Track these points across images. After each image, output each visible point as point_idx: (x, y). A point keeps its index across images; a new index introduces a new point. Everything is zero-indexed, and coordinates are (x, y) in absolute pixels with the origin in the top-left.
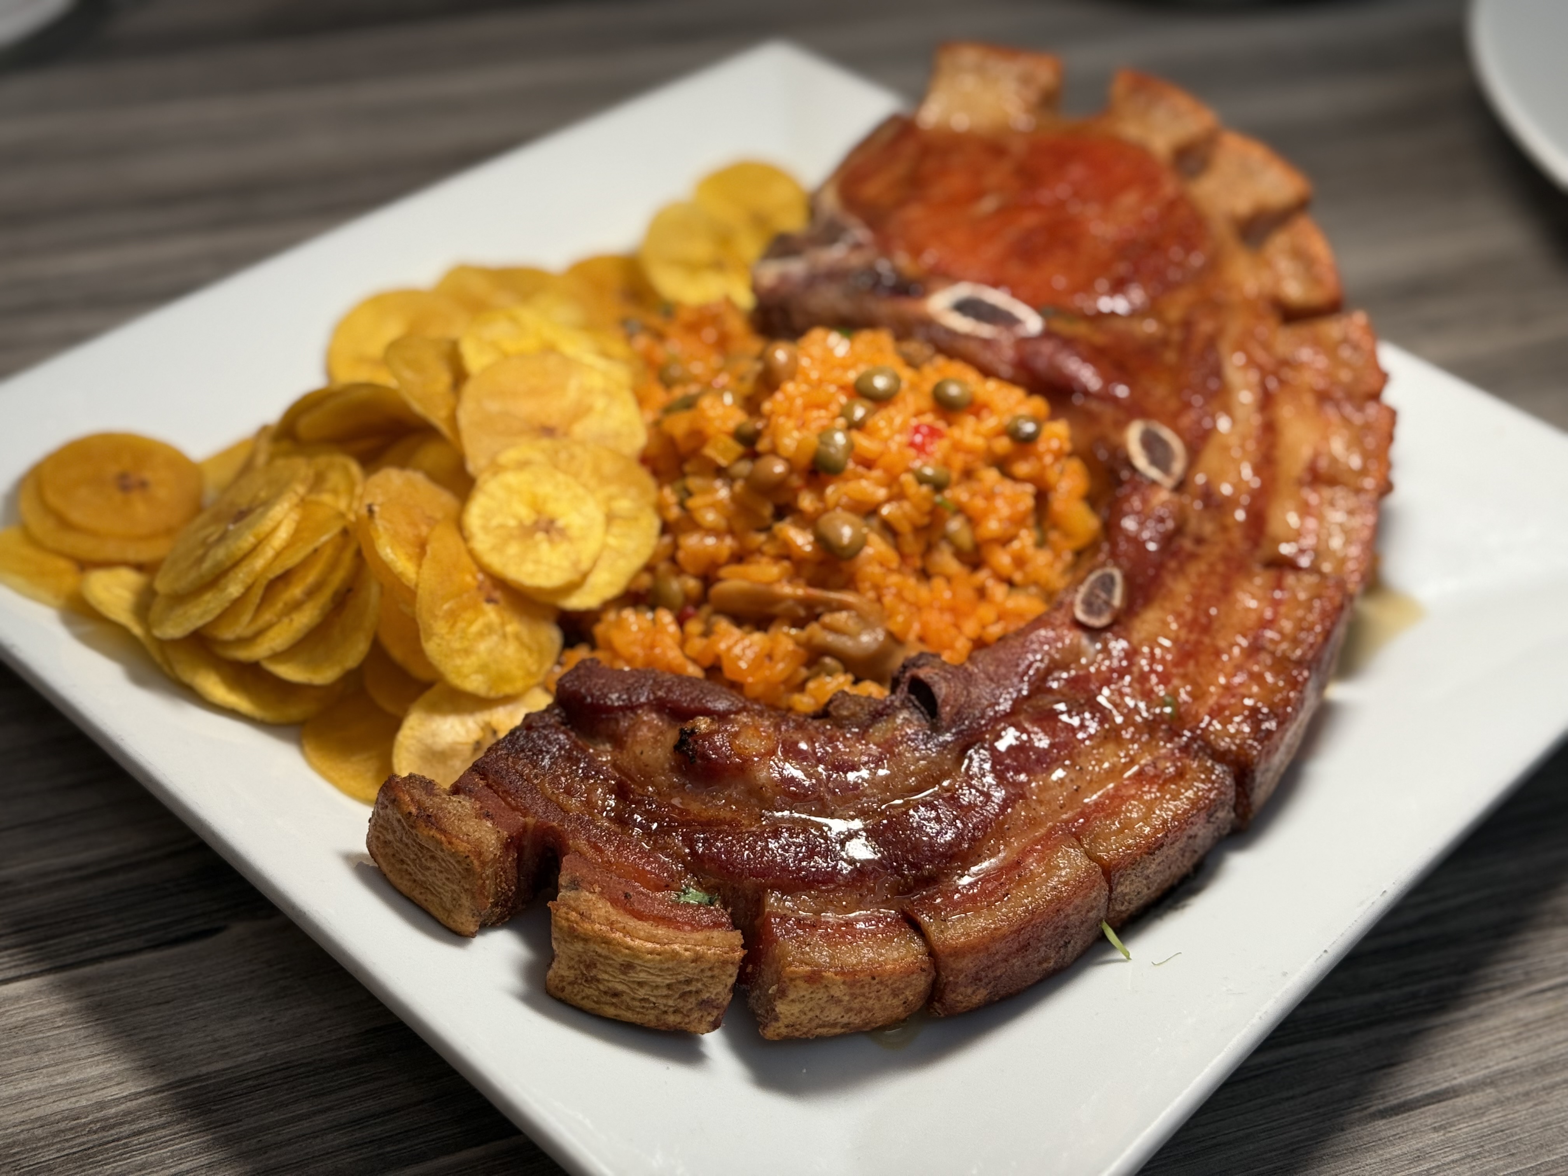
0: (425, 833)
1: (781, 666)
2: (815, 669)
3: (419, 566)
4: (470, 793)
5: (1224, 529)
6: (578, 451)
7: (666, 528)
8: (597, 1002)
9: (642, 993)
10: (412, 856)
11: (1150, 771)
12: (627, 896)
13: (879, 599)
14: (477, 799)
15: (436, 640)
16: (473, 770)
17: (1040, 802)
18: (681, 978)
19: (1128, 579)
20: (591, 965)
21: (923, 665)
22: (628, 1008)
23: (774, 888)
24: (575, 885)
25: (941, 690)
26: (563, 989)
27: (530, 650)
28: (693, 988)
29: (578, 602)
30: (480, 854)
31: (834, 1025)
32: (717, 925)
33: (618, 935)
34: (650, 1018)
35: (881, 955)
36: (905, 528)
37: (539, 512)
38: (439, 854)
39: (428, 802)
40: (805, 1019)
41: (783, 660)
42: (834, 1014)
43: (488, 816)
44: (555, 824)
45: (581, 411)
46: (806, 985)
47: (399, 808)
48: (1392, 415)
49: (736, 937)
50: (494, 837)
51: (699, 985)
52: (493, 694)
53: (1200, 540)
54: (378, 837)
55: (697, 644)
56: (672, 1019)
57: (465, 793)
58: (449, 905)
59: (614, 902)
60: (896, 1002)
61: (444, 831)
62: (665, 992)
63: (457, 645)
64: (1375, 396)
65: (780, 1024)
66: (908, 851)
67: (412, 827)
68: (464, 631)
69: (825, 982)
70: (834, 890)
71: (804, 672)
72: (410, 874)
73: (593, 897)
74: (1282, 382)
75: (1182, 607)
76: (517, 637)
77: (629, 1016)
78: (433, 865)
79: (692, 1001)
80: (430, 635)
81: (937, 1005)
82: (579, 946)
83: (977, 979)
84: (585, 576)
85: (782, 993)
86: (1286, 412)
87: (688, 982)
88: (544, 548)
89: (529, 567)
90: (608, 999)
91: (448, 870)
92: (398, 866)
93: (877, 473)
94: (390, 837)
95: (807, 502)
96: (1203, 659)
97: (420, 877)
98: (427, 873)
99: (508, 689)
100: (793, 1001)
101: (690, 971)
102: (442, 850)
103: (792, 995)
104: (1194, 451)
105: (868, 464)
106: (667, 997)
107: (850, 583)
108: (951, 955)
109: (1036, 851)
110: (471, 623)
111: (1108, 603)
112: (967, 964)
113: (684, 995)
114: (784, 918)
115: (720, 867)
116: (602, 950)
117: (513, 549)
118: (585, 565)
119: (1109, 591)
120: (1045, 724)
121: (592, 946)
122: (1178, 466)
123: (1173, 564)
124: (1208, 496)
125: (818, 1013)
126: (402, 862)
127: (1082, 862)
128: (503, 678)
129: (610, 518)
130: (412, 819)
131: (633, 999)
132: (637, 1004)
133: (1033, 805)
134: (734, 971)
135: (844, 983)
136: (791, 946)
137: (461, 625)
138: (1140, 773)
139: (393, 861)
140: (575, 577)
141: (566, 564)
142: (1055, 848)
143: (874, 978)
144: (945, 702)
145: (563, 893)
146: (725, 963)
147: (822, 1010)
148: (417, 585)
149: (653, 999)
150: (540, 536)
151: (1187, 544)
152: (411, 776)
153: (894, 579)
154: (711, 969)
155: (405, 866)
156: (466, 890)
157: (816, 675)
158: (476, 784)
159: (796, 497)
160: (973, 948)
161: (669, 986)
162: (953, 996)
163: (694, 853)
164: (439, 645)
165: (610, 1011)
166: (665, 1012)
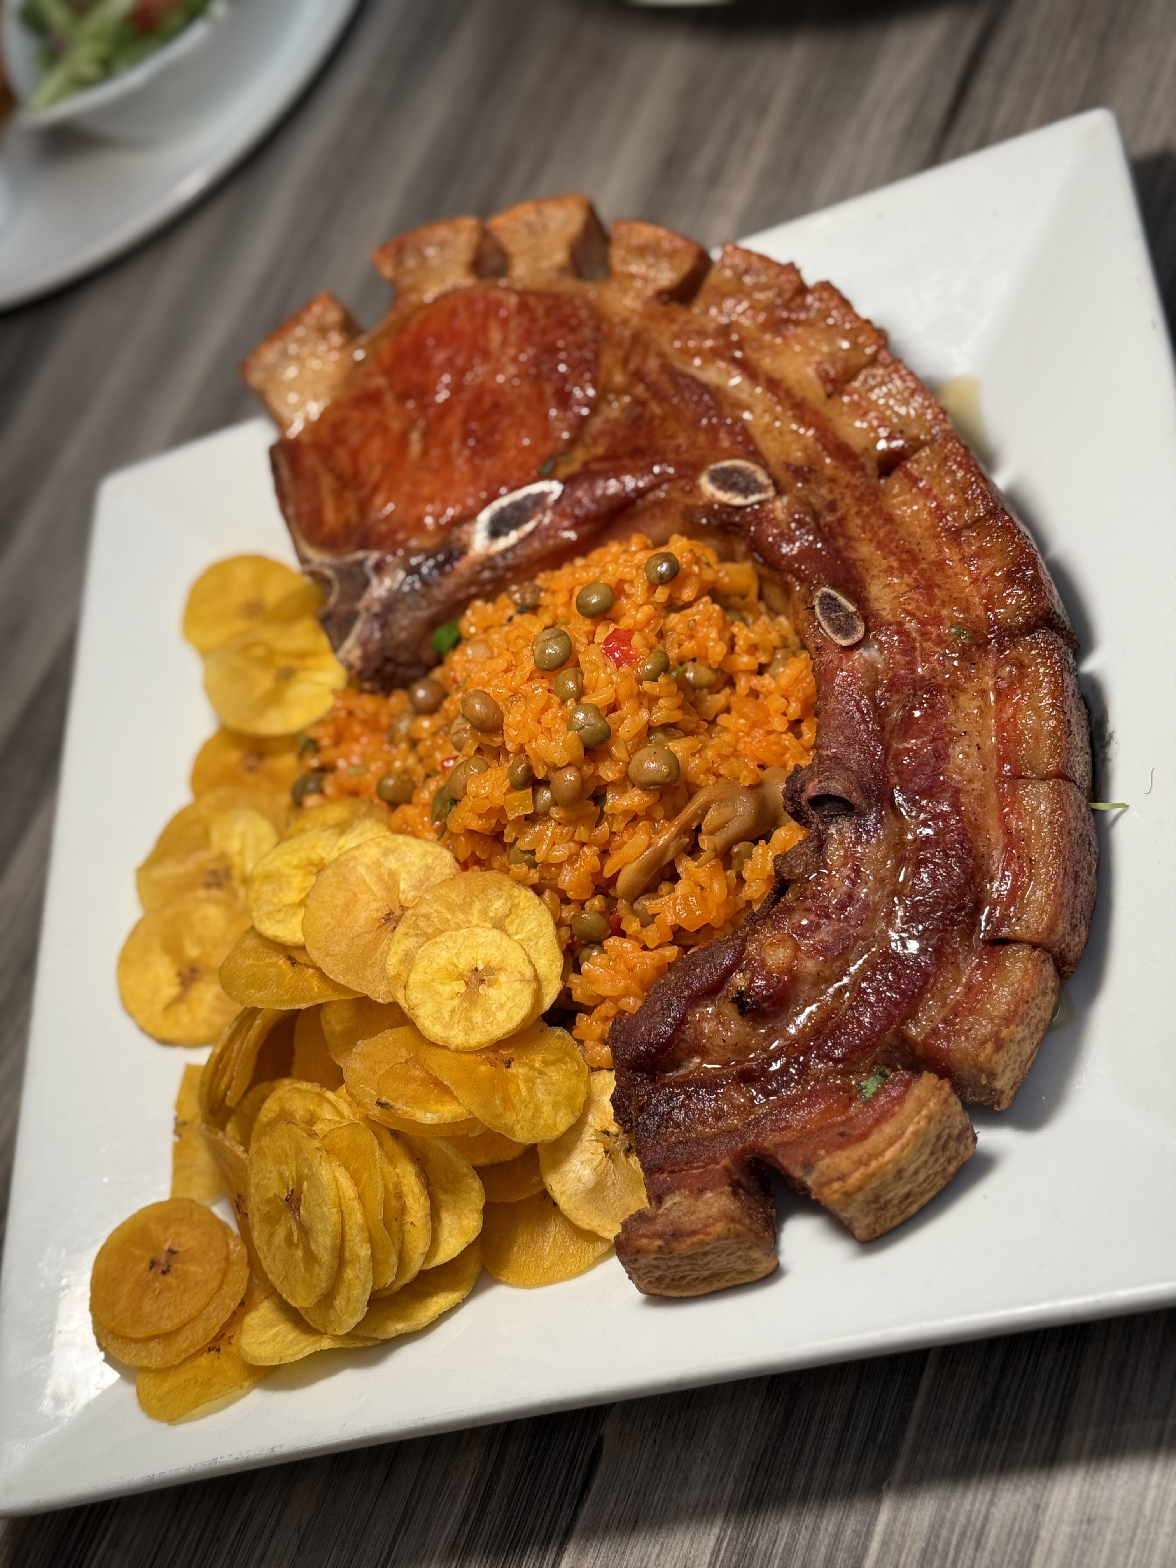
0: (684, 1246)
1: (716, 887)
2: (735, 863)
3: (454, 1098)
4: (670, 1191)
5: (833, 480)
6: (424, 909)
7: (538, 890)
8: (902, 1213)
9: (921, 1176)
10: (688, 1268)
11: (1004, 685)
12: (842, 1134)
13: (718, 776)
14: (679, 1189)
15: (517, 1127)
16: (650, 1175)
17: (970, 781)
18: (933, 1140)
19: (833, 586)
20: (876, 1199)
21: (803, 786)
22: (922, 1193)
23: (903, 1022)
24: (808, 1166)
25: (836, 787)
26: (874, 1231)
27: (561, 1060)
28: (944, 1137)
29: (549, 999)
30: (732, 1220)
31: (1032, 1053)
32: (907, 1085)
33: (874, 1164)
34: (940, 1182)
35: (1013, 984)
36: (677, 716)
37: (460, 977)
38: (707, 1248)
39: (659, 1226)
40: (1017, 1072)
41: (711, 880)
42: (1028, 1048)
43: (701, 1191)
44: (740, 1145)
45: (390, 883)
46: (1000, 1053)
47: (647, 1252)
48: (826, 286)
49: (929, 1079)
50: (724, 1198)
51: (947, 1131)
52: (578, 1114)
53: (832, 507)
54: (650, 1282)
55: (652, 935)
56: (951, 1169)
57: (667, 1194)
58: (745, 1267)
59: (841, 1147)
60: (1048, 998)
61: (694, 1233)
62: (933, 1159)
63: (529, 1115)
64: (802, 290)
65: (1007, 1092)
66: (946, 905)
67: (671, 1253)
68: (522, 1101)
69: (1008, 1039)
70: (936, 981)
71: (731, 873)
72: (697, 1278)
73: (827, 1161)
74: (740, 345)
75: (884, 564)
76: (546, 1063)
77: (927, 1197)
78: (710, 1257)
79: (952, 1144)
80: (511, 1129)
81: (1065, 968)
82: (860, 1197)
83: (1074, 927)
84: (536, 977)
85: (992, 1075)
86: (767, 363)
87: (939, 1137)
88: (492, 994)
89: (501, 1016)
90: (906, 1203)
91: (723, 1251)
92: (685, 1282)
93: (626, 707)
94: (658, 1273)
95: (608, 773)
96: (938, 579)
97: (706, 1273)
98: (710, 1266)
99: (581, 1100)
100: (1003, 1071)
101: (934, 1129)
102: (708, 1244)
103: (999, 1070)
104: (756, 455)
105: (613, 708)
106: (936, 1161)
107: (691, 790)
108: (1049, 935)
109: (1008, 814)
110: (519, 1091)
111: (848, 616)
112: (1063, 927)
113: (945, 1148)
114: (935, 1032)
115: (863, 1049)
116: (875, 1183)
117: (478, 1017)
118: (528, 972)
119: (839, 607)
120: (911, 732)
121: (867, 1188)
122: (762, 477)
123: (841, 542)
124: (800, 473)
125: (1020, 1060)
126: (684, 1277)
127: (1044, 788)
128: (571, 1097)
129: (499, 925)
130: (665, 1250)
131: (920, 1185)
132: (925, 1185)
133: (969, 788)
134: (954, 1099)
135: (1017, 1026)
136: (962, 1043)
137: (516, 1100)
138: (999, 693)
139: (676, 1283)
140: (534, 985)
141: (518, 985)
142: (1018, 800)
143: (1028, 1002)
144: (849, 793)
145: (810, 1181)
146: (946, 1101)
147: (1020, 1054)
148: (470, 1112)
149: (931, 1172)
150: (482, 989)
151: (829, 518)
152: (625, 1225)
153: (709, 754)
154: (943, 1114)
155: (689, 1278)
156: (750, 1248)
157: (742, 864)
158: (665, 1180)
159: (599, 778)
160: (1056, 914)
161: (932, 1153)
162: (1072, 953)
163: (836, 1061)
164: (522, 1128)
165: (914, 1208)
166: (944, 1169)
